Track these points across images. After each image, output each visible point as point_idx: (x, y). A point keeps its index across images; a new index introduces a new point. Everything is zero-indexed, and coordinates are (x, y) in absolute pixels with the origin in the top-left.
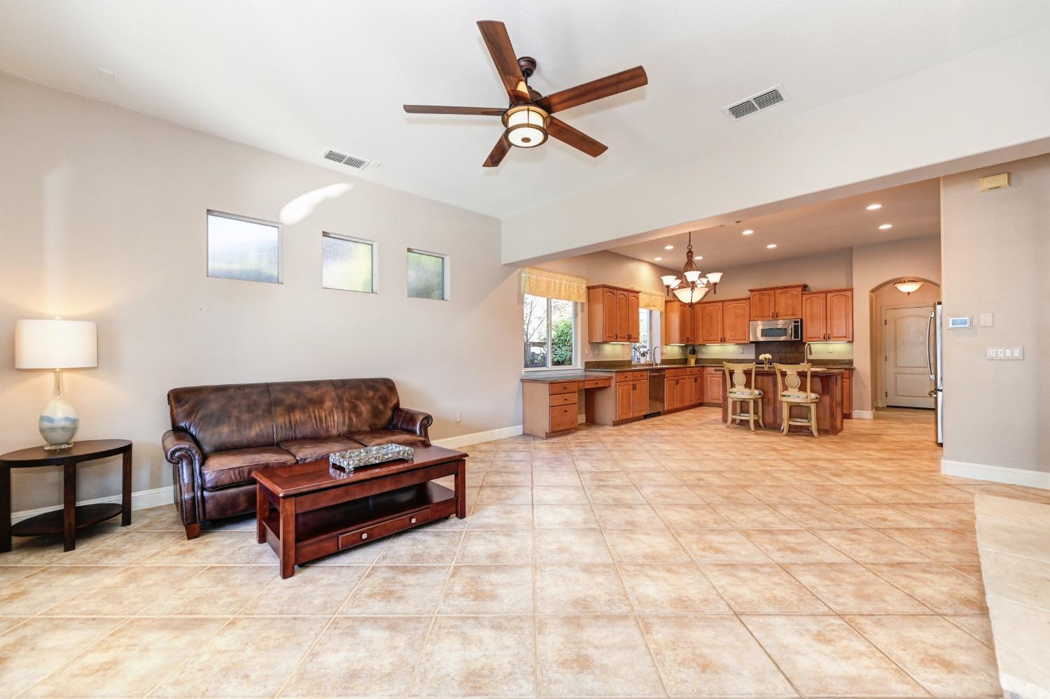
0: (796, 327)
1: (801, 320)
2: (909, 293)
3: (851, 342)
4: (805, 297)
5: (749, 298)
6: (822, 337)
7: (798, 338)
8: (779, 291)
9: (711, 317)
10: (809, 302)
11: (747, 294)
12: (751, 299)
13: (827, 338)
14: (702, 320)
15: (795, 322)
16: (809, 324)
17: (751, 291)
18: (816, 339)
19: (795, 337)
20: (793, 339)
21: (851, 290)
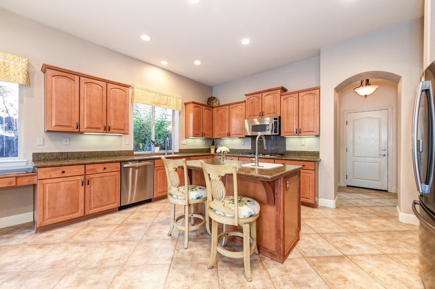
0: (276, 123)
1: (280, 117)
2: (366, 96)
3: (318, 136)
4: (283, 98)
5: (245, 101)
6: (295, 132)
7: (277, 132)
8: (264, 94)
9: (222, 117)
10: (285, 101)
11: (244, 98)
12: (246, 102)
13: (299, 132)
14: (217, 119)
15: (275, 119)
16: (285, 120)
17: (247, 95)
18: (291, 134)
19: (275, 132)
20: (273, 134)
21: (319, 88)
